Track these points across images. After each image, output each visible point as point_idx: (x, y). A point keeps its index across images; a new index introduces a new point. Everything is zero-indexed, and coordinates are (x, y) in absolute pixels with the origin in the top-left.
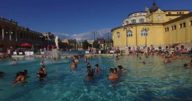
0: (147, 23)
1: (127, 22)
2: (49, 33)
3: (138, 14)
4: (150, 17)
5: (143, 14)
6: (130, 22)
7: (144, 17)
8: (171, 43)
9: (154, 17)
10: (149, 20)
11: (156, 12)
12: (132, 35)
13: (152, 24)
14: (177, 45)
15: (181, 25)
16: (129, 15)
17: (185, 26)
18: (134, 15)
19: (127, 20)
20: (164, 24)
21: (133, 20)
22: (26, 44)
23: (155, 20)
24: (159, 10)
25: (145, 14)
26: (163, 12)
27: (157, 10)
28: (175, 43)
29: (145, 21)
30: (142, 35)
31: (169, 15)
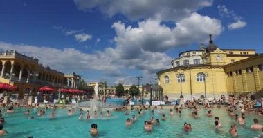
1: (178, 63)
2: (74, 74)
3: (191, 53)
4: (207, 57)
5: (197, 53)
6: (182, 63)
7: (199, 58)
9: (212, 58)
10: (205, 61)
11: (215, 52)
12: (184, 80)
13: (210, 66)
15: (247, 69)
16: (180, 54)
18: (186, 54)
19: (177, 60)
20: (224, 67)
21: (186, 61)
22: (47, 88)
23: (214, 62)
24: (218, 49)
25: (201, 53)
26: (223, 52)
27: (215, 49)
29: (201, 62)
30: (198, 80)
31: (231, 55)
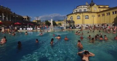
0: (88, 12)
1: (76, 11)
3: (82, 6)
4: (90, 8)
5: (85, 6)
6: (78, 11)
7: (86, 9)
8: (101, 23)
9: (92, 9)
10: (89, 10)
12: (80, 18)
13: (91, 12)
14: (104, 24)
15: (107, 14)
16: (77, 7)
17: (109, 15)
18: (80, 7)
19: (76, 9)
20: (97, 13)
21: (80, 10)
23: (93, 11)
24: (95, 5)
25: (87, 6)
26: (97, 6)
27: (94, 5)
28: (104, 23)
30: (86, 18)
31: (99, 8)
